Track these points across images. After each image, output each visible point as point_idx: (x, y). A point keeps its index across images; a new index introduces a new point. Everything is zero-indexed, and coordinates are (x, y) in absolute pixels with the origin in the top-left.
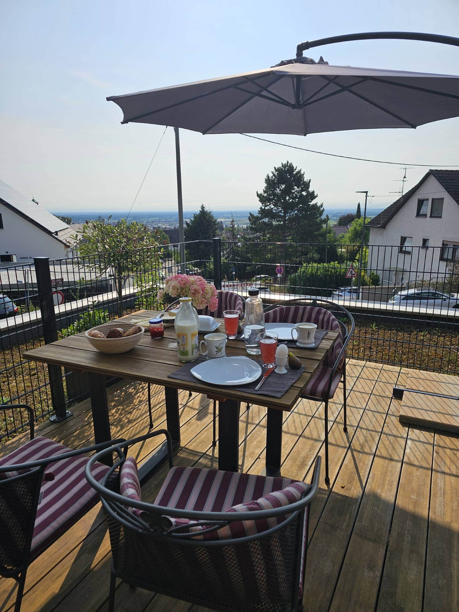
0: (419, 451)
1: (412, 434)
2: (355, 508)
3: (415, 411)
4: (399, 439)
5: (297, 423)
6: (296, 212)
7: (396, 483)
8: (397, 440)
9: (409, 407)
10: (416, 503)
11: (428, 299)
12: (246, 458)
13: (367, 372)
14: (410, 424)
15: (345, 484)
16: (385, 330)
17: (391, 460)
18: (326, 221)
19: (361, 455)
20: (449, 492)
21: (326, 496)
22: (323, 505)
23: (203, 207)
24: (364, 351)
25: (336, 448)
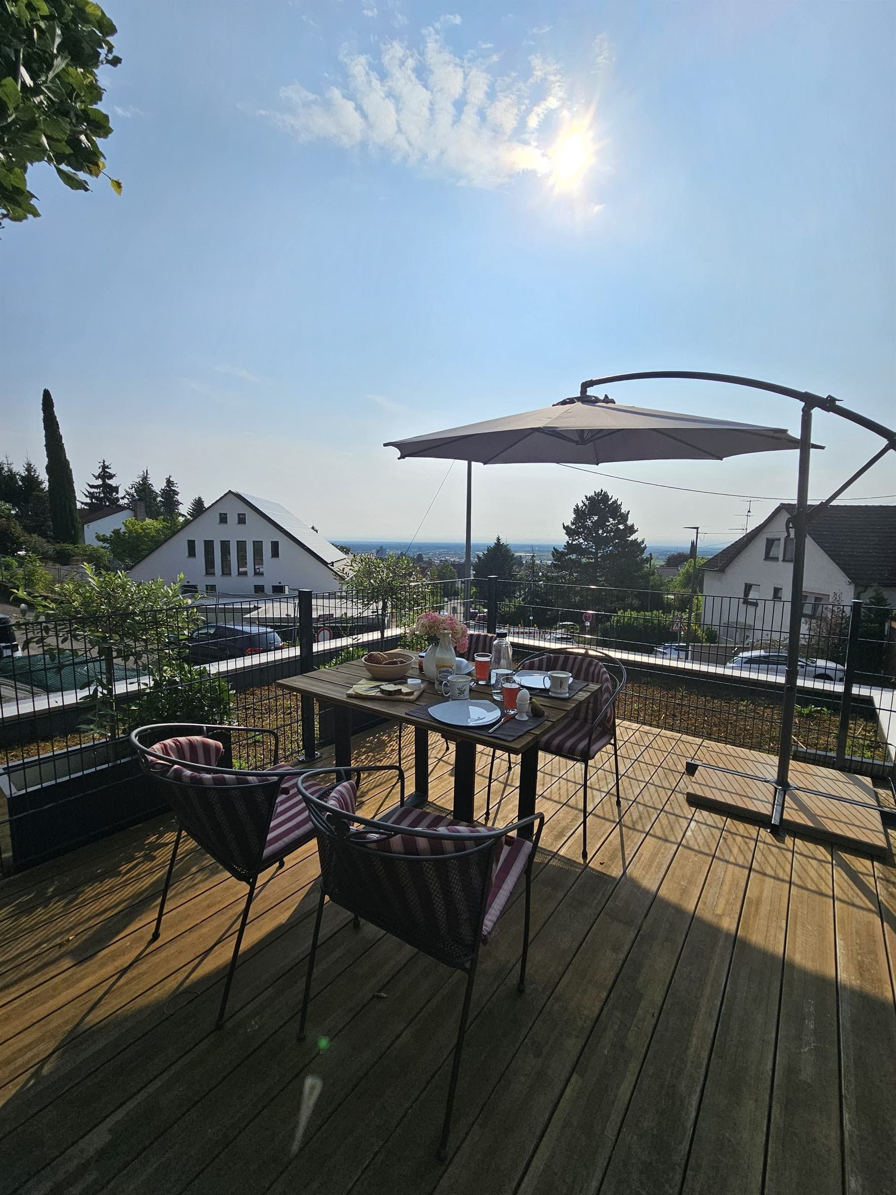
0: (703, 835)
1: (698, 816)
2: (610, 887)
3: (706, 789)
4: (681, 820)
5: (563, 791)
6: (611, 548)
7: (665, 867)
8: (678, 820)
9: (700, 784)
10: (684, 891)
11: (777, 664)
12: (497, 821)
13: (660, 742)
14: (699, 805)
15: (606, 860)
16: (697, 695)
17: (666, 841)
18: (649, 560)
19: (631, 831)
20: (727, 883)
21: (580, 871)
22: (574, 879)
23: (498, 539)
24: (665, 718)
25: (604, 821)
